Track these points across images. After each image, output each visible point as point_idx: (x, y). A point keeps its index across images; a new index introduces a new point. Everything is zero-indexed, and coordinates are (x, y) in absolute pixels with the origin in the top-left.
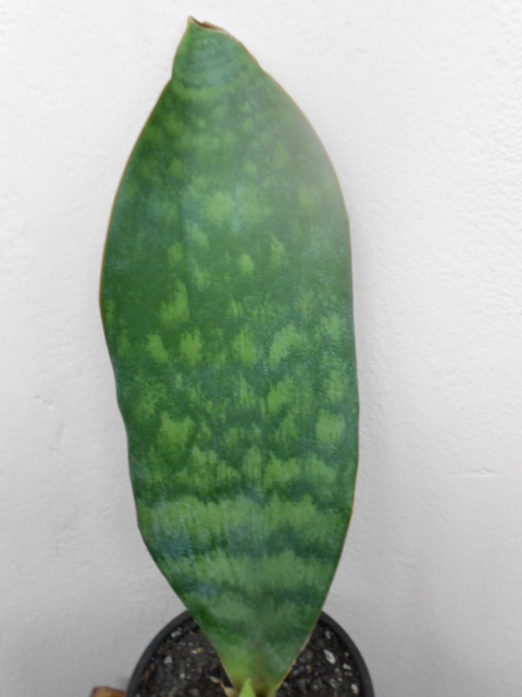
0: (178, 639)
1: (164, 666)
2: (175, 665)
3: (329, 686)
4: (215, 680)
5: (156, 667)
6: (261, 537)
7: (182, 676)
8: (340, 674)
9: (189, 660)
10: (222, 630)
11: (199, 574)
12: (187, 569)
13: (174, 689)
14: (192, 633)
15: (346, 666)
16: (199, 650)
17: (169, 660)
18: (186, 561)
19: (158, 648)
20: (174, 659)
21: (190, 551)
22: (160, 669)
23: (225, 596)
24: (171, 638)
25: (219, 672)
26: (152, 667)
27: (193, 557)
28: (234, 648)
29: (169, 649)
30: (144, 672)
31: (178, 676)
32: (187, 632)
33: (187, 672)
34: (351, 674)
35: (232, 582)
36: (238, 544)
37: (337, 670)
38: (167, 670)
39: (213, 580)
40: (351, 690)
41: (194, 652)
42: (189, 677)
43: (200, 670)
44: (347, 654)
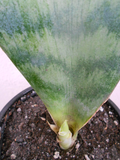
0: (24, 101)
1: (17, 112)
2: (22, 112)
3: (103, 122)
4: (43, 119)
5: (12, 113)
6: (79, 20)
7: (26, 117)
8: (107, 116)
9: (30, 110)
10: (48, 90)
11: (31, 49)
12: (22, 44)
13: (21, 124)
14: (31, 98)
15: (110, 112)
16: (35, 105)
17: (19, 110)
18: (21, 37)
19: (13, 104)
20: (22, 109)
21: (23, 27)
22: (15, 114)
23: (51, 67)
24: (21, 100)
25: (46, 115)
26: (10, 113)
27: (25, 33)
28: (56, 102)
29: (20, 104)
30: (5, 115)
31: (24, 117)
32: (29, 98)
33: (28, 115)
34: (113, 116)
35: (56, 56)
36: (61, 26)
37: (106, 114)
38: (18, 114)
39: (42, 54)
40: (114, 124)
41: (33, 106)
42: (29, 118)
43: (35, 114)
44: (110, 107)
